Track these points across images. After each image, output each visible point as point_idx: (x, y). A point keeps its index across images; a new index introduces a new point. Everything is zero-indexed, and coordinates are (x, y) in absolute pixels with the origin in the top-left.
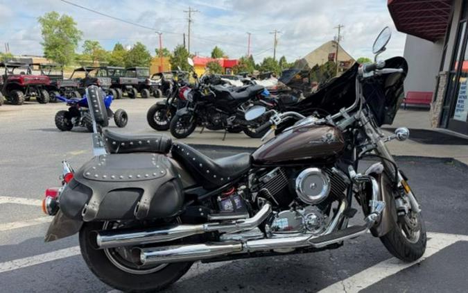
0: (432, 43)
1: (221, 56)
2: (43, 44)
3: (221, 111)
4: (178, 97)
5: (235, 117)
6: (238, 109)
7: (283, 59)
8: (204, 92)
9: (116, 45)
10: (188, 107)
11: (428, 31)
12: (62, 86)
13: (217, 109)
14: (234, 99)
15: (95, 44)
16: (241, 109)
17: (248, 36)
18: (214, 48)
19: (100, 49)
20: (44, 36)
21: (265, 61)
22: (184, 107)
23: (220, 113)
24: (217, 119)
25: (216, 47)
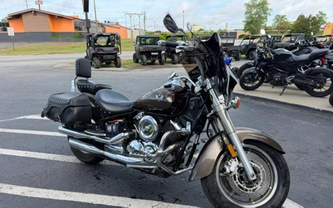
2: (244, 22)
3: (282, 71)
5: (294, 76)
6: (298, 70)
8: (266, 55)
9: (300, 16)
12: (231, 50)
13: (278, 69)
14: (295, 61)
15: (282, 17)
16: (300, 70)
19: (286, 20)
20: (245, 16)
23: (281, 72)
24: (277, 77)
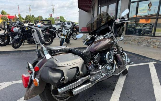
0: (86, 12)
1: (6, 14)
4: (10, 31)
7: (33, 16)
8: (26, 29)
10: (18, 35)
11: (85, 9)
17: (18, 6)
18: (2, 11)
21: (27, 17)
22: (17, 35)
25: (3, 10)
